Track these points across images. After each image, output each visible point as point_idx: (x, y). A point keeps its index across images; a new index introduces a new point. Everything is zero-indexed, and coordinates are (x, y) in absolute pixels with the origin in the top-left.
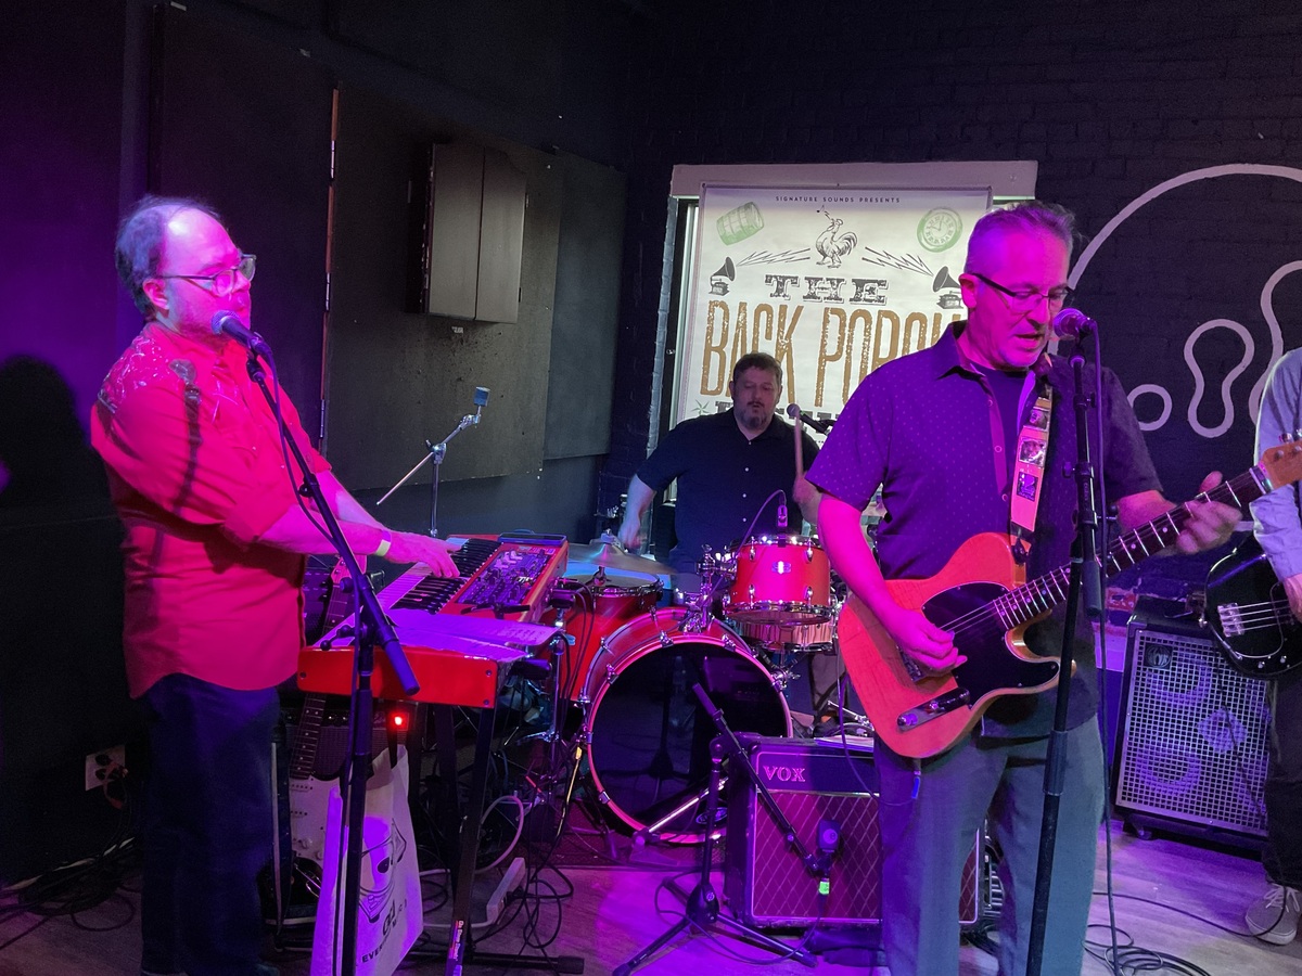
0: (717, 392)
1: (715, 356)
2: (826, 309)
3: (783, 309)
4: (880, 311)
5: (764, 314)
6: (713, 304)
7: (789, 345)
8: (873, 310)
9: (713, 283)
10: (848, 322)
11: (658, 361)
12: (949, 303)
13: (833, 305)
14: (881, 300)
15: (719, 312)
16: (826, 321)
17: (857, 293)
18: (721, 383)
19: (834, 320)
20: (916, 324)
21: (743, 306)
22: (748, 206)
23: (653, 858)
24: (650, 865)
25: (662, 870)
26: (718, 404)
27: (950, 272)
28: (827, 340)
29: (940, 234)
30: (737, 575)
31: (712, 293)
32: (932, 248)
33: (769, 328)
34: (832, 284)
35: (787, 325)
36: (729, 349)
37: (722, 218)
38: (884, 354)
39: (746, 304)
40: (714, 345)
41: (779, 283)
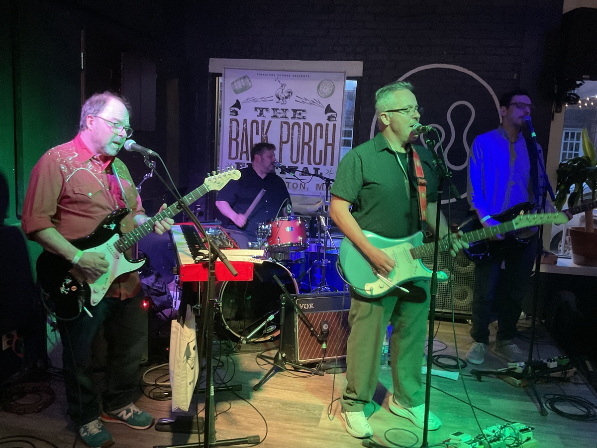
0: (236, 158)
1: (234, 143)
2: (282, 122)
3: (263, 122)
4: (304, 123)
5: (255, 124)
7: (267, 137)
9: (231, 110)
10: (291, 127)
12: (331, 119)
13: (284, 120)
14: (304, 118)
15: (234, 123)
16: (282, 127)
17: (294, 115)
18: (237, 154)
19: (285, 126)
20: (319, 128)
21: (245, 121)
22: (244, 77)
23: (250, 348)
24: (249, 351)
25: (255, 352)
26: (236, 163)
27: (331, 107)
28: (283, 135)
29: (326, 90)
30: (272, 234)
31: (231, 115)
32: (323, 96)
33: (257, 130)
34: (283, 111)
35: (265, 129)
36: (240, 140)
37: (233, 82)
38: (307, 140)
39: (246, 120)
40: (233, 138)
41: (260, 111)
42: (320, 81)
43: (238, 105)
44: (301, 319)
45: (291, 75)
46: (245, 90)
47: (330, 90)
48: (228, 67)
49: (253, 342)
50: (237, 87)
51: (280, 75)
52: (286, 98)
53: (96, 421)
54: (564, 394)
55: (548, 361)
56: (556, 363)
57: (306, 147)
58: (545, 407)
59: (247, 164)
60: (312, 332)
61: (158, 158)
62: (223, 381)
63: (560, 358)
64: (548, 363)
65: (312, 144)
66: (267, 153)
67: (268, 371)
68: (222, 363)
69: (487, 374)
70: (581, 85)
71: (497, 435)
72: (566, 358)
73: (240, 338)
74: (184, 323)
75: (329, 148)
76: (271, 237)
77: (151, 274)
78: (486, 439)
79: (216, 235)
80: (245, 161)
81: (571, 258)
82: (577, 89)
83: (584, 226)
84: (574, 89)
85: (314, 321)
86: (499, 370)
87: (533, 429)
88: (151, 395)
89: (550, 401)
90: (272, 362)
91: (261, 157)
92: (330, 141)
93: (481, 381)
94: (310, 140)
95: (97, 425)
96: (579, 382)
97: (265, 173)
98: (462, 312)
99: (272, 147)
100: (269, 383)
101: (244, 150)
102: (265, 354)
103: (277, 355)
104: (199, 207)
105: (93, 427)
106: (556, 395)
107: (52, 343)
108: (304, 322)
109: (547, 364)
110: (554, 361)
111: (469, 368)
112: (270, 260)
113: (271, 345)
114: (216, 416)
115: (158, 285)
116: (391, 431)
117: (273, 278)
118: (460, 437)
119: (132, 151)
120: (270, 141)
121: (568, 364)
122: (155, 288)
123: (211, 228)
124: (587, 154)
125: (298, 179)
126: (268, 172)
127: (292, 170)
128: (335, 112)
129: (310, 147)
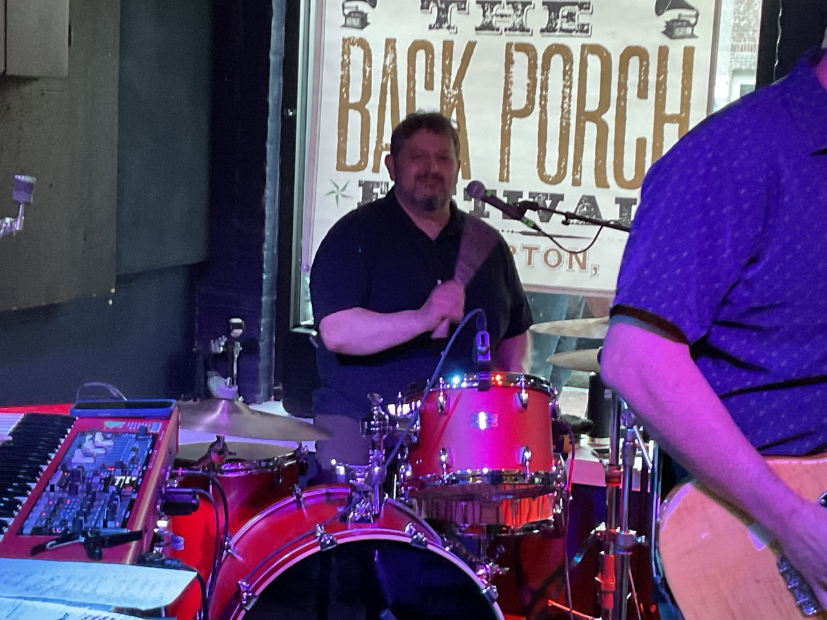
0: (360, 167)
1: (354, 117)
2: (509, 45)
3: (448, 46)
4: (583, 47)
5: (421, 55)
6: (347, 43)
7: (459, 97)
8: (574, 44)
9: (347, 12)
10: (540, 62)
11: (273, 126)
12: (679, 32)
13: (518, 38)
14: (584, 29)
15: (357, 53)
16: (509, 62)
17: (550, 21)
18: (364, 155)
19: (521, 59)
20: (634, 62)
21: (390, 44)
26: (361, 181)
28: (513, 89)
30: (422, 435)
31: (345, 26)
33: (430, 75)
34: (515, 8)
35: (455, 68)
36: (373, 105)
38: (592, 105)
39: (394, 41)
40: (352, 100)
41: (439, 10)
57: (591, 129)
65: (610, 117)
75: (671, 131)
92: (673, 107)
94: (604, 105)
104: (238, 326)
128: (692, 8)
129: (602, 130)
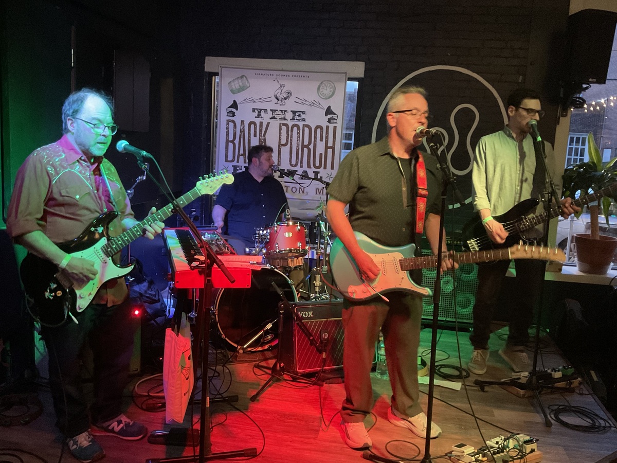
0: (233, 161)
1: (231, 145)
2: (280, 124)
3: (261, 123)
4: (303, 125)
5: (252, 126)
7: (265, 139)
9: (228, 111)
10: (290, 129)
12: (332, 121)
13: (283, 122)
14: (303, 120)
15: (231, 124)
16: (280, 129)
17: (293, 117)
18: (234, 157)
19: (284, 128)
20: (319, 130)
21: (242, 122)
22: (242, 77)
23: (247, 358)
24: (246, 361)
25: (252, 362)
26: (233, 166)
27: (332, 108)
28: (282, 137)
29: (327, 91)
30: (270, 239)
31: (227, 116)
32: (323, 98)
33: (255, 132)
34: (282, 112)
35: (263, 130)
36: (237, 142)
37: (230, 82)
38: (306, 143)
39: (244, 121)
40: (230, 140)
41: (258, 112)
42: (320, 82)
43: (235, 105)
44: (300, 327)
45: (291, 76)
46: (243, 90)
47: (331, 91)
48: (224, 66)
49: (250, 351)
50: (234, 87)
51: (279, 75)
52: (285, 99)
53: (87, 433)
54: (568, 405)
55: (552, 371)
56: (561, 372)
57: (306, 150)
58: (550, 418)
59: (245, 167)
60: (312, 341)
61: (152, 159)
62: (218, 392)
63: (564, 367)
64: (553, 373)
65: (311, 147)
66: (264, 155)
67: (265, 382)
68: (218, 373)
69: (490, 383)
70: (587, 88)
71: (500, 446)
72: (571, 368)
73: (237, 348)
74: (178, 331)
75: (330, 151)
76: (269, 243)
77: (144, 280)
78: (489, 451)
79: (212, 241)
80: (242, 164)
81: (576, 266)
82: (582, 92)
83: (589, 232)
84: (580, 93)
85: (313, 329)
86: (503, 380)
87: (537, 440)
88: (144, 408)
89: (554, 412)
90: (269, 372)
91: (259, 160)
92: (330, 144)
93: (484, 391)
94: (310, 143)
95: (87, 437)
96: (584, 392)
97: (262, 176)
98: (465, 321)
99: (270, 150)
100: (266, 394)
101: (242, 152)
102: (263, 364)
103: (275, 365)
104: (194, 211)
105: (83, 440)
106: (560, 406)
107: (40, 352)
108: (303, 331)
109: (551, 374)
110: (559, 371)
111: (472, 378)
112: (268, 266)
113: (269, 354)
114: (212, 428)
115: (151, 293)
116: (392, 442)
117: (271, 285)
118: (463, 449)
119: (125, 152)
120: (269, 144)
121: (573, 373)
122: (148, 296)
123: (206, 233)
124: (593, 159)
125: (297, 183)
126: (266, 175)
127: (291, 173)
128: (335, 114)
129: (309, 150)
